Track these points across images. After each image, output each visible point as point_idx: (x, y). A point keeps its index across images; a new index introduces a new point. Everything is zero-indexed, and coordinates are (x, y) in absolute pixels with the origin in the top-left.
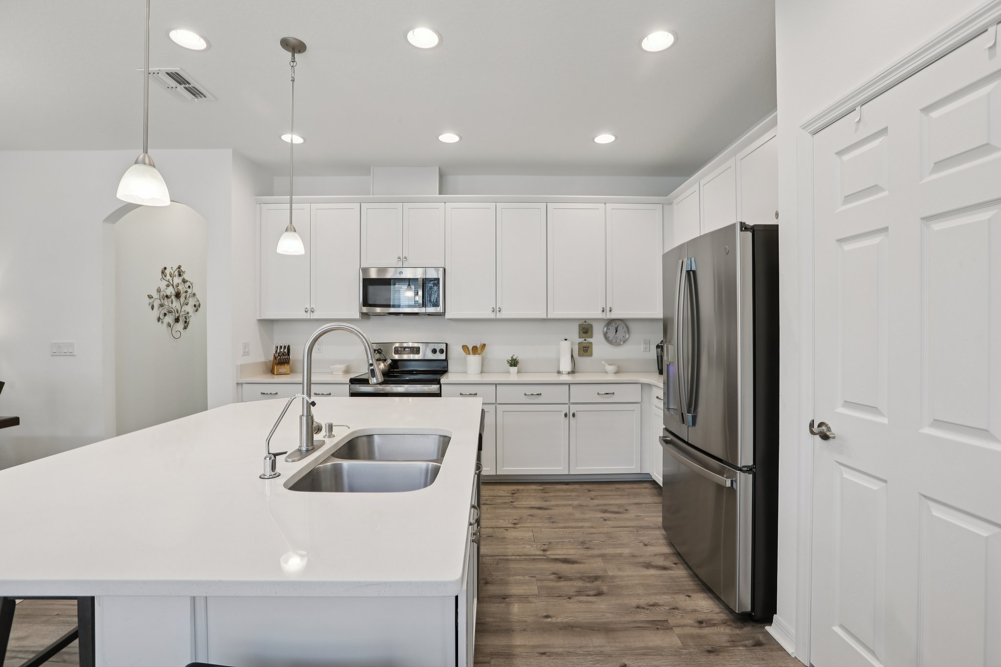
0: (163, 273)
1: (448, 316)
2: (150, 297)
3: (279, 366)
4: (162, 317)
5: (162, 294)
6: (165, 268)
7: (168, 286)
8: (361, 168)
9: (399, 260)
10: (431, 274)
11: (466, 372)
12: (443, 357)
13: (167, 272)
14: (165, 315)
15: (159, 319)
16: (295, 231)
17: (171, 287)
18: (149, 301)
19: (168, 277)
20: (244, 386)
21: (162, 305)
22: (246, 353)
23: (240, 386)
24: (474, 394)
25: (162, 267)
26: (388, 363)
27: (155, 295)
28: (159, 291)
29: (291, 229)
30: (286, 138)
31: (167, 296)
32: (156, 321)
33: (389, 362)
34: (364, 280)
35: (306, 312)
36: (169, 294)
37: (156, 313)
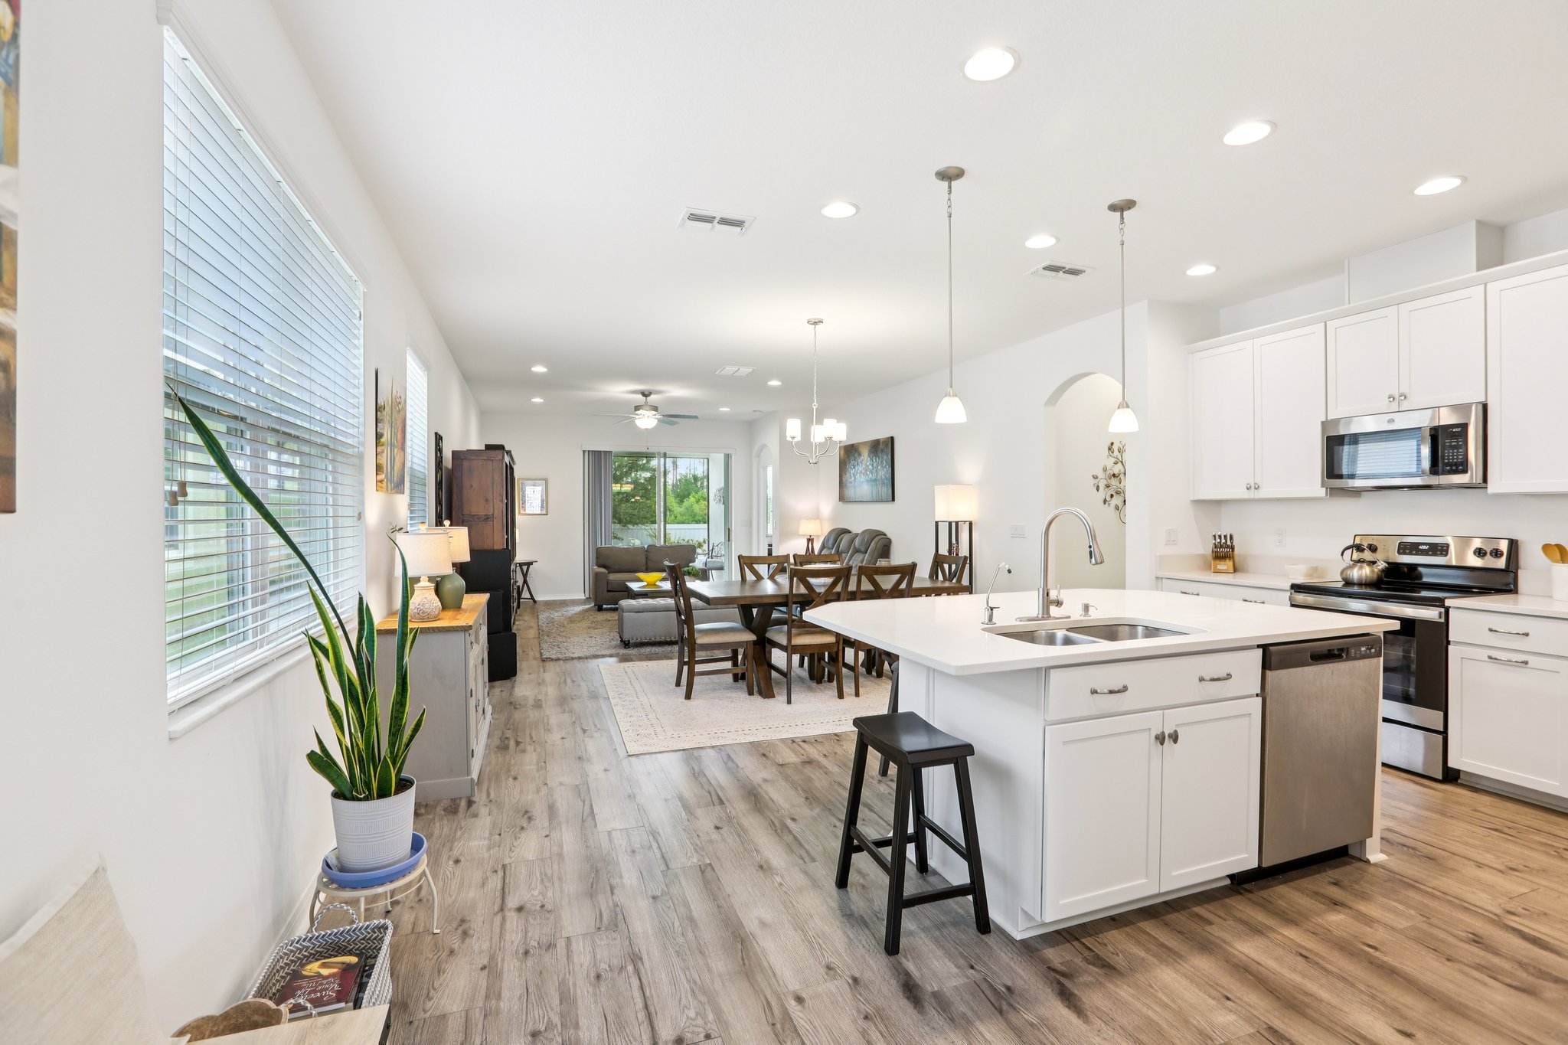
0: (1109, 449)
1: (1493, 487)
2: (1095, 477)
3: (1218, 562)
4: (1108, 499)
5: (1108, 473)
6: (1112, 444)
7: (1116, 463)
8: (1332, 266)
9: (1392, 399)
10: (1447, 418)
11: (1551, 597)
12: (1501, 563)
13: (1115, 447)
14: (1112, 496)
15: (1105, 501)
16: (1128, 407)
17: (1120, 463)
18: (1093, 481)
19: (1116, 453)
20: (1164, 580)
21: (1107, 486)
22: (1172, 542)
23: (1160, 581)
24: (1523, 634)
25: (1109, 444)
26: (1380, 568)
27: (1101, 475)
28: (1105, 470)
29: (1124, 405)
30: (1192, 272)
31: (1114, 475)
32: (1103, 503)
33: (1382, 565)
34: (1329, 438)
35: (1248, 489)
36: (1116, 472)
37: (1103, 493)
